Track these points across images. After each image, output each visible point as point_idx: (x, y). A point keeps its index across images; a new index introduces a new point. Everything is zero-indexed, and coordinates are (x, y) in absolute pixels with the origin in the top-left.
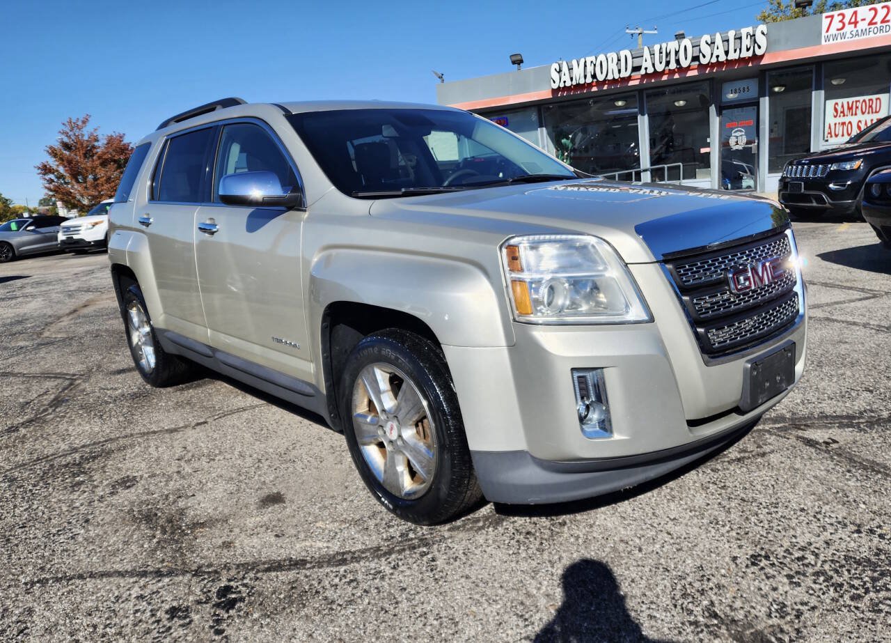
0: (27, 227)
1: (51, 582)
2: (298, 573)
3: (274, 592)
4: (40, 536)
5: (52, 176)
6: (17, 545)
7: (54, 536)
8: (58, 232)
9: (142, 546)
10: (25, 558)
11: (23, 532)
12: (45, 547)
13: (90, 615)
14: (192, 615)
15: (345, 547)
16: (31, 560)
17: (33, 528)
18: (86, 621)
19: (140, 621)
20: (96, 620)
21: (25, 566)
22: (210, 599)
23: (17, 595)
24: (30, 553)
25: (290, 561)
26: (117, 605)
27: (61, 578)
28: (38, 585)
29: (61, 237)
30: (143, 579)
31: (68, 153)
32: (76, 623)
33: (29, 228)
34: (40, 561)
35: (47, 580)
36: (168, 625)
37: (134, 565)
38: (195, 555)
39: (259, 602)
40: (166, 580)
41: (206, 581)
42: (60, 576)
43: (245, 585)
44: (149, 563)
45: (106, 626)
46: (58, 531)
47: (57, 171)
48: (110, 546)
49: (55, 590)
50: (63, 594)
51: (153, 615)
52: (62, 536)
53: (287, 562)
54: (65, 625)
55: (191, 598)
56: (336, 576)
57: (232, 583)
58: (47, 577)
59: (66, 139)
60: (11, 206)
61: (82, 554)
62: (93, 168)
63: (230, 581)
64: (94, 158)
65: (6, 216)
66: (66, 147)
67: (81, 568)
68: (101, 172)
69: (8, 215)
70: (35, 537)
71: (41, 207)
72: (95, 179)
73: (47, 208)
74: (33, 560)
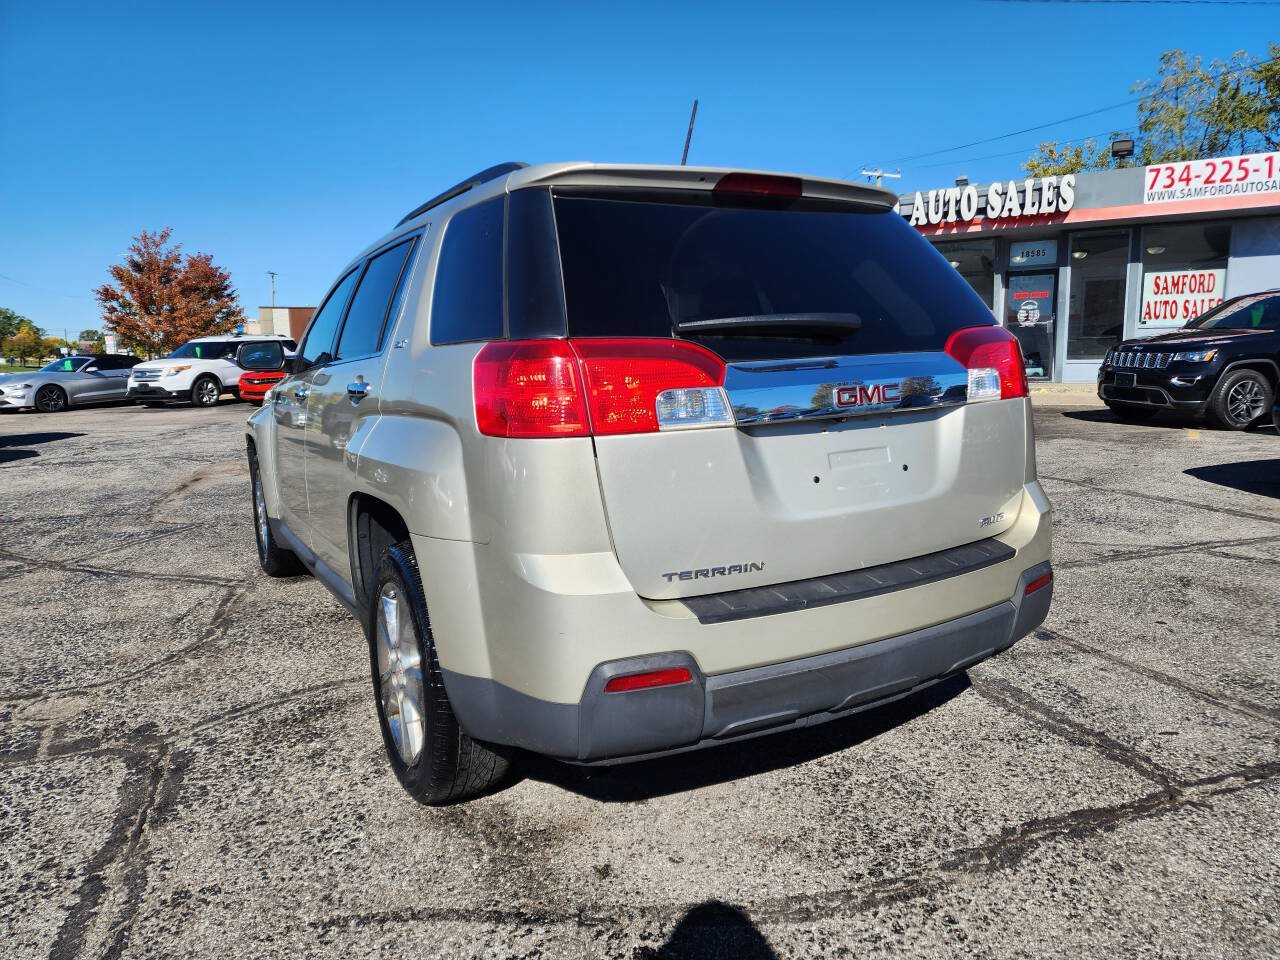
0: (87, 367)
1: (353, 923)
4: (296, 839)
5: (115, 304)
6: (267, 855)
7: (320, 841)
8: (128, 376)
9: (470, 867)
10: (290, 879)
11: (266, 833)
12: (315, 859)
15: (794, 888)
16: (301, 882)
17: (280, 827)
21: (297, 892)
24: (295, 869)
27: (367, 918)
28: (333, 928)
29: (132, 383)
31: (139, 276)
33: (88, 370)
34: (318, 886)
35: (346, 920)
37: (474, 900)
38: (561, 887)
42: (362, 914)
44: (497, 897)
46: (324, 832)
47: (122, 297)
48: (419, 862)
49: (367, 942)
56: (812, 940)
58: (343, 914)
59: (137, 258)
60: (43, 338)
61: (381, 876)
62: (171, 298)
63: (644, 938)
64: (173, 284)
65: (38, 351)
66: (137, 267)
67: (391, 903)
68: (181, 303)
69: (41, 349)
70: (291, 843)
71: (83, 342)
72: (172, 310)
73: (91, 343)
74: (306, 884)
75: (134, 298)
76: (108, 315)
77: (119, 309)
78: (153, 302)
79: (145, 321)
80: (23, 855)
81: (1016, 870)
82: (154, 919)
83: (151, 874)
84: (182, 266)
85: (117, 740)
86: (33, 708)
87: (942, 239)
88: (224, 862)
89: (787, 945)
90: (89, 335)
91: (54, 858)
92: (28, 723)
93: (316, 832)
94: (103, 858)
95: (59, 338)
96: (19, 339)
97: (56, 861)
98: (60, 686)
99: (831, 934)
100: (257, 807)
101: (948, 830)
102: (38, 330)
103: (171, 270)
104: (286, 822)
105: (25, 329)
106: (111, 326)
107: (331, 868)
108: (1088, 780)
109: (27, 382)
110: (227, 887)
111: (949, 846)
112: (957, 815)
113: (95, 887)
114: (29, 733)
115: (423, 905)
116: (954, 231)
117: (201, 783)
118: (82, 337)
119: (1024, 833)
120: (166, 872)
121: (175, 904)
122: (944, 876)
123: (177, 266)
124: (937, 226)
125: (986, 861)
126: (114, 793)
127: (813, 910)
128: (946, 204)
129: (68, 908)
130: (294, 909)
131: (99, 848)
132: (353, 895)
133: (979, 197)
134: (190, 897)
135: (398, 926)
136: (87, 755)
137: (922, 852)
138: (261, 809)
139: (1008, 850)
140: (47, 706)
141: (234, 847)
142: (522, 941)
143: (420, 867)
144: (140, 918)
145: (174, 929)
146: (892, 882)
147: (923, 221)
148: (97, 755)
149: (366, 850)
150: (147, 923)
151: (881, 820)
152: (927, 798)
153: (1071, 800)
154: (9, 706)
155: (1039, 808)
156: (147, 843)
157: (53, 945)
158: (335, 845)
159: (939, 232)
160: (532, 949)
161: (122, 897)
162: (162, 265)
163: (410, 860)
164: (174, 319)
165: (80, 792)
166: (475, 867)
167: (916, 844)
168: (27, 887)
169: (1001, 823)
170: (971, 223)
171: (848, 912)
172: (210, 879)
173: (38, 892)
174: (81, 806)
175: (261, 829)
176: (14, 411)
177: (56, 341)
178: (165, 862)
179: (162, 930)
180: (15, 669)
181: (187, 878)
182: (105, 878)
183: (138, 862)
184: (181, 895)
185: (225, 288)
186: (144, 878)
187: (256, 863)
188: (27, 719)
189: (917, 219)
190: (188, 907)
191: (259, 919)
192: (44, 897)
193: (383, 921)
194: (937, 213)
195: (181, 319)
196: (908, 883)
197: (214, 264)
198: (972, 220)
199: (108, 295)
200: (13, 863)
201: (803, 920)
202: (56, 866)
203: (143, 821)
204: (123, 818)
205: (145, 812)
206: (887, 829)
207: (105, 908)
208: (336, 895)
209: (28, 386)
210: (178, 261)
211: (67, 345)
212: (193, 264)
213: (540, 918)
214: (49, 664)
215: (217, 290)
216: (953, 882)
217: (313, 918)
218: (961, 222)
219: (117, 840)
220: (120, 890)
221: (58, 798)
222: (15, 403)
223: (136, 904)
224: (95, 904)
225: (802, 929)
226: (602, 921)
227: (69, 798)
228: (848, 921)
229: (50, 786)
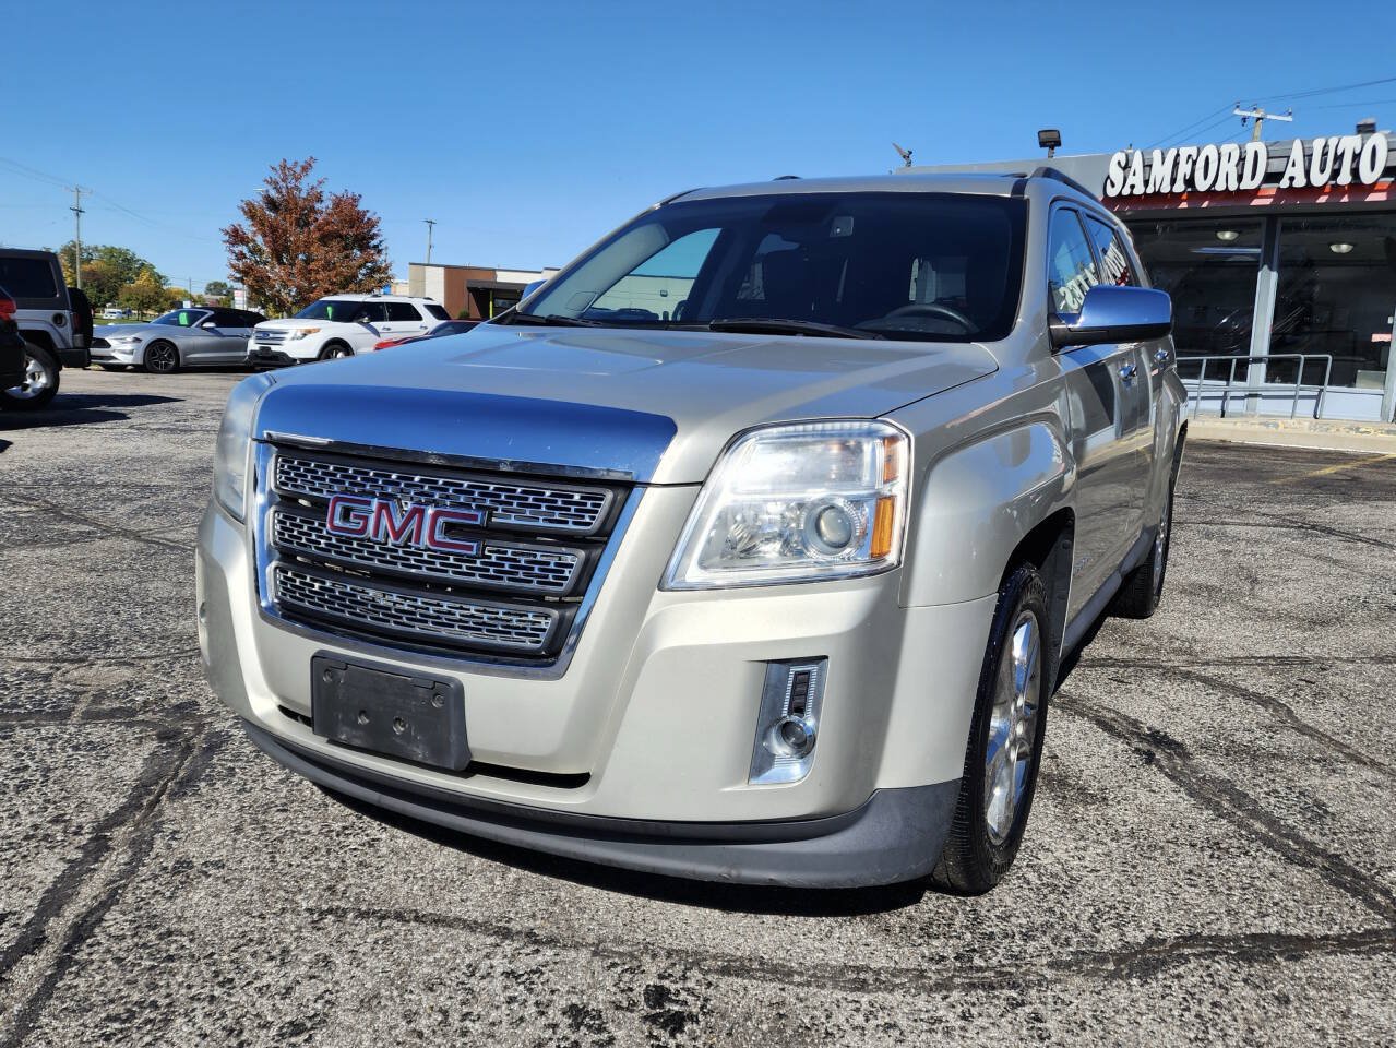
0: (204, 323)
1: (351, 915)
2: (783, 990)
3: (748, 1017)
4: (315, 830)
6: (280, 840)
7: (338, 836)
8: (249, 336)
9: (492, 883)
10: (298, 866)
11: (285, 820)
12: (328, 851)
13: (431, 990)
14: (610, 1026)
15: (857, 958)
16: (309, 870)
17: (301, 816)
18: (427, 1000)
19: (522, 1019)
20: (443, 1001)
21: (302, 878)
22: (635, 1004)
23: (299, 928)
24: (305, 858)
25: (761, 964)
26: (472, 980)
27: (367, 913)
28: (329, 916)
30: (507, 942)
31: (273, 215)
32: (410, 1000)
33: (205, 326)
34: (325, 876)
35: (345, 911)
36: (573, 1037)
37: (486, 913)
38: (586, 916)
39: (725, 1031)
40: (549, 953)
41: (619, 970)
42: (364, 908)
43: (689, 991)
44: (512, 915)
45: (465, 1017)
46: (345, 828)
47: (254, 241)
48: (437, 871)
49: (362, 934)
50: (376, 943)
51: (542, 1013)
52: (351, 839)
53: (756, 965)
54: (391, 998)
55: (601, 996)
56: (857, 1010)
57: (666, 983)
58: (343, 906)
59: (273, 194)
60: (165, 288)
61: (393, 877)
62: (307, 245)
63: (661, 977)
64: (312, 228)
65: (157, 302)
66: (272, 204)
67: (397, 902)
68: (318, 252)
69: (161, 300)
70: (308, 833)
71: (209, 296)
72: (307, 261)
73: (219, 297)
74: (313, 873)
75: (266, 243)
76: (235, 262)
77: (248, 255)
78: (286, 249)
79: (275, 272)
80: (35, 808)
81: (1146, 982)
82: (150, 882)
83: (158, 842)
84: (325, 206)
85: (154, 713)
86: (76, 673)
87: (1324, 210)
88: (235, 841)
89: (826, 1010)
90: (216, 287)
91: (65, 814)
92: (68, 686)
93: (337, 826)
94: (115, 820)
95: (183, 289)
96: (139, 287)
97: (67, 817)
98: (108, 654)
99: (882, 1008)
100: (282, 795)
101: (1076, 928)
102: (160, 277)
103: (313, 210)
104: (308, 813)
105: (145, 275)
106: (238, 276)
107: (343, 862)
108: (1292, 903)
109: (137, 335)
110: (231, 864)
111: (1069, 945)
112: (1095, 916)
113: (99, 846)
114: (67, 696)
115: (430, 910)
116: (1345, 199)
117: (231, 765)
118: (209, 290)
119: (1176, 946)
120: (174, 843)
121: (175, 871)
122: (1049, 974)
123: (318, 206)
124: (1320, 190)
125: (1111, 967)
126: (139, 763)
127: (871, 982)
128: (1338, 158)
129: (69, 861)
130: (295, 894)
131: (112, 811)
132: (358, 891)
133: (1389, 150)
134: (193, 867)
135: (397, 925)
136: (120, 724)
137: (1031, 947)
138: (286, 797)
139: (1145, 960)
140: (92, 672)
141: (248, 829)
142: (526, 959)
143: (438, 875)
144: (137, 880)
145: (168, 894)
146: (980, 969)
147: (1300, 182)
148: (130, 725)
149: (384, 851)
150: (143, 885)
151: (994, 907)
152: (1064, 893)
153: (1257, 922)
154: (51, 668)
155: (1209, 923)
156: (161, 813)
157: (47, 891)
158: (353, 842)
159: (1323, 199)
160: (534, 968)
161: (123, 858)
162: (301, 203)
163: (428, 866)
164: (310, 272)
165: (105, 757)
166: (497, 883)
167: (1027, 937)
168: (33, 836)
169: (1148, 932)
170: (1372, 188)
171: (913, 991)
172: (217, 854)
173: (42, 843)
174: (103, 770)
175: (280, 816)
176: (121, 368)
177: (178, 293)
178: (175, 832)
179: (156, 892)
180: (65, 633)
181: (193, 850)
182: (111, 839)
183: (148, 828)
184: (184, 865)
185: (372, 238)
186: (151, 845)
187: (267, 846)
188: (67, 683)
189: (1292, 179)
190: (188, 877)
191: (255, 898)
192: (47, 848)
193: (383, 918)
194: (1322, 171)
195: (317, 272)
196: (1000, 973)
197: (361, 207)
198: (1375, 184)
199: (237, 236)
200: (24, 813)
201: (853, 990)
202: (65, 821)
203: (162, 792)
204: (143, 787)
205: (166, 784)
206: (998, 917)
207: (105, 866)
208: (341, 887)
209: (137, 340)
210: (320, 200)
211: (191, 298)
212: (338, 203)
213: (551, 941)
214: (102, 632)
215: (364, 238)
216: (1058, 981)
217: (312, 904)
218: (1357, 186)
219: (133, 805)
220: (124, 852)
221: (82, 759)
222: (123, 359)
223: (136, 867)
224: (96, 861)
225: (850, 998)
226: (621, 955)
227: (93, 762)
228: (909, 999)
229: (76, 748)
